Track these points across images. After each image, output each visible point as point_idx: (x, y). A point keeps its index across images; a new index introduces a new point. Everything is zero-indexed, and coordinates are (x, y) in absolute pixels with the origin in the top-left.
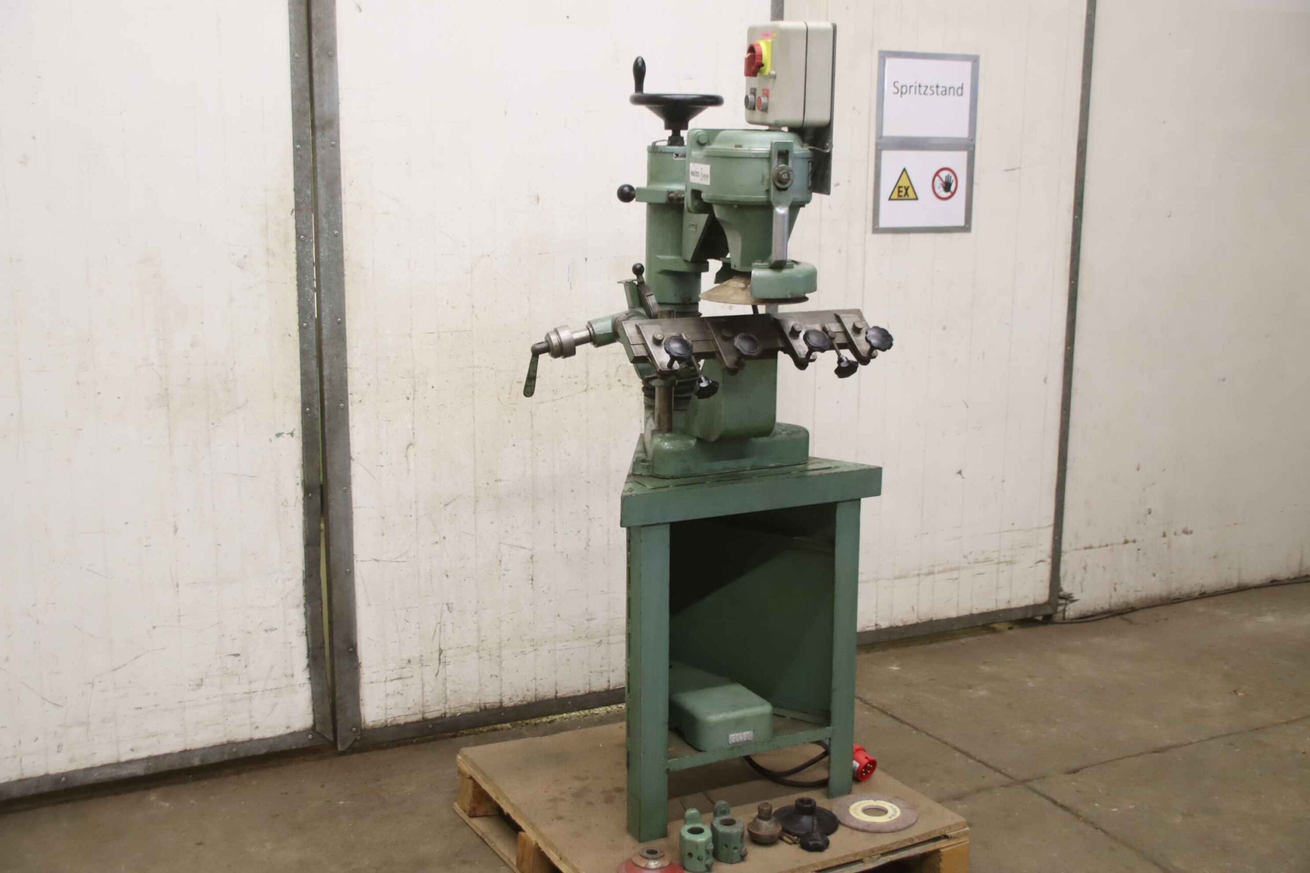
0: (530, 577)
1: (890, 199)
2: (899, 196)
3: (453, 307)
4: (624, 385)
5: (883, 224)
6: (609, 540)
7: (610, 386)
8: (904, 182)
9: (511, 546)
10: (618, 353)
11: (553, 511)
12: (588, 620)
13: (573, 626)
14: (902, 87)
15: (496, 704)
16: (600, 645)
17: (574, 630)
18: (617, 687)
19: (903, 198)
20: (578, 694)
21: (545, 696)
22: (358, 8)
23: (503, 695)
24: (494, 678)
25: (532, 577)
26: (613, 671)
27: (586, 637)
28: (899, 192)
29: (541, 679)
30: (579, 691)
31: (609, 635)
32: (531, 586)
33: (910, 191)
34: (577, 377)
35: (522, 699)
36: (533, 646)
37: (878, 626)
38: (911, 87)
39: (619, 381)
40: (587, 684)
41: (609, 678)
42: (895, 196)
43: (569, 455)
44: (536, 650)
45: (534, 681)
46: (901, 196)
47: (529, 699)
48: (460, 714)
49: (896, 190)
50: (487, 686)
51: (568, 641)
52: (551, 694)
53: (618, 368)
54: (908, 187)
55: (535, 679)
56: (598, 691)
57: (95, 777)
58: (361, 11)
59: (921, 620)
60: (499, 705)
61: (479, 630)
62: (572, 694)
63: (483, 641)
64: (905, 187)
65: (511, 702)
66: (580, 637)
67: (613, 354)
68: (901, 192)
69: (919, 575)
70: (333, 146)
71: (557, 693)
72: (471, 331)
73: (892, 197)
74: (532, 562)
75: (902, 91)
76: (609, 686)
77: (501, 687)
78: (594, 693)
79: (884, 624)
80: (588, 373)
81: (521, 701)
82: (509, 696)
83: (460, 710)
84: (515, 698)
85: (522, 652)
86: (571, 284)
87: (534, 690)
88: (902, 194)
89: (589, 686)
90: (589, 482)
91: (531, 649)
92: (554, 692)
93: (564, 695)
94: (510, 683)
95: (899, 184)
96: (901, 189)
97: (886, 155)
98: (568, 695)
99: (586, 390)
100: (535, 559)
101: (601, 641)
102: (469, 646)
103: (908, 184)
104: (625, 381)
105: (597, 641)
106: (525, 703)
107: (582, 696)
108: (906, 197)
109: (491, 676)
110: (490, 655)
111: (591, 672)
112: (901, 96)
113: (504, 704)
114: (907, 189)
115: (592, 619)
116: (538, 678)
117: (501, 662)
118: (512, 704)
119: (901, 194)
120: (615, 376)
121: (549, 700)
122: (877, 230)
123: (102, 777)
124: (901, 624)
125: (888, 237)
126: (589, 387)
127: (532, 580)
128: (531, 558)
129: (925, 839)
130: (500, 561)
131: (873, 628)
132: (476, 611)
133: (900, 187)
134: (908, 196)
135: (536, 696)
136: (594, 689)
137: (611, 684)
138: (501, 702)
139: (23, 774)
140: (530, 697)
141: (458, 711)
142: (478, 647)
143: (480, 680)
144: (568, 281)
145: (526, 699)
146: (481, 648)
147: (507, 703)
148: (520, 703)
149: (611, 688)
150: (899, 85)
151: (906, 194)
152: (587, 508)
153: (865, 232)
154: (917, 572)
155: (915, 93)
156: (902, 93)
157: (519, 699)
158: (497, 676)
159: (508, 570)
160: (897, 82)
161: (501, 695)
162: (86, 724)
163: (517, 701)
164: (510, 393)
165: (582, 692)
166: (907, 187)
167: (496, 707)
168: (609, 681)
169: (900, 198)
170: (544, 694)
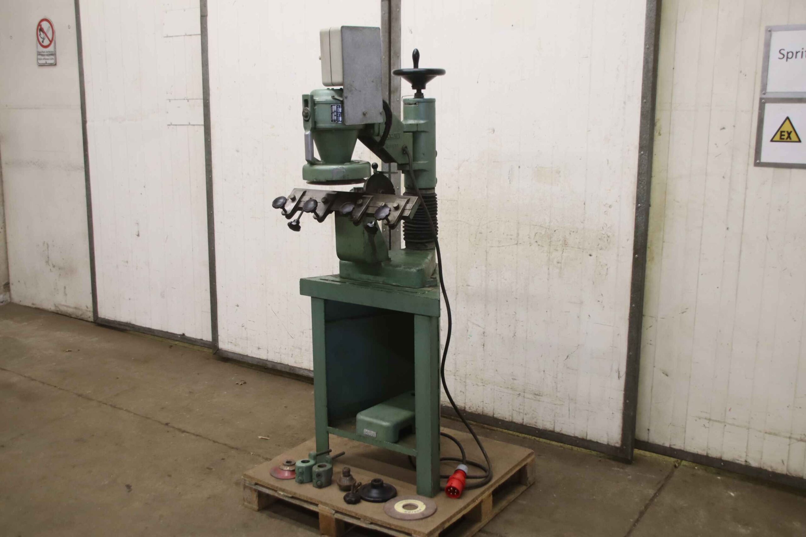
0: (483, 344)
1: (772, 141)
2: (781, 138)
3: (449, 187)
4: (539, 245)
5: (764, 158)
6: (527, 336)
7: (531, 245)
8: (787, 128)
9: (473, 324)
10: (536, 225)
11: (496, 310)
12: (513, 379)
13: (504, 380)
14: (788, 53)
15: (462, 408)
16: (519, 396)
17: (505, 382)
18: (528, 425)
19: (785, 140)
20: (505, 419)
21: (488, 413)
22: (410, 32)
23: (466, 404)
24: (462, 393)
25: (484, 344)
26: (526, 414)
27: (511, 388)
28: (781, 135)
29: (486, 403)
30: (506, 418)
31: (524, 392)
32: (483, 349)
33: (793, 136)
34: (512, 235)
35: (475, 410)
36: (482, 383)
37: (748, 463)
38: (797, 53)
39: (536, 242)
40: (511, 416)
41: (523, 417)
42: (778, 137)
43: (506, 280)
44: (484, 386)
45: (482, 403)
46: (784, 139)
47: (479, 412)
48: (444, 405)
49: (779, 133)
50: (458, 396)
51: (501, 387)
52: (490, 414)
53: (536, 234)
54: (791, 132)
55: (483, 402)
56: (517, 422)
57: (301, 372)
58: (412, 33)
59: (790, 473)
60: (463, 408)
61: (456, 364)
62: (502, 419)
63: (457, 371)
64: (788, 132)
65: (470, 410)
66: (508, 387)
67: (533, 225)
68: (784, 135)
69: (790, 438)
70: (398, 101)
71: (494, 414)
72: (457, 201)
73: (774, 139)
74: (484, 336)
75: (787, 56)
76: (523, 422)
77: (465, 400)
78: (514, 423)
79: (754, 464)
80: (518, 234)
81: (475, 411)
82: (469, 406)
83: (444, 404)
84: (472, 408)
85: (477, 384)
86: (510, 180)
87: (482, 408)
88: (785, 137)
89: (512, 417)
90: (517, 299)
91: (481, 384)
92: (492, 414)
93: (497, 417)
94: (470, 399)
95: (782, 129)
96: (783, 133)
97: (769, 107)
98: (500, 418)
99: (517, 244)
100: (485, 334)
101: (520, 394)
102: (451, 371)
103: (790, 129)
104: (540, 243)
105: (518, 393)
106: (477, 413)
107: (507, 422)
108: (788, 140)
109: (461, 391)
110: (460, 380)
111: (513, 410)
112: (787, 60)
113: (466, 409)
114: (789, 134)
115: (515, 379)
116: (485, 402)
117: (466, 386)
118: (470, 411)
119: (783, 137)
120: (534, 239)
121: (489, 417)
122: (758, 163)
123: (304, 373)
124: (770, 470)
125: (770, 170)
126: (519, 243)
127: (484, 345)
128: (483, 333)
129: (398, 529)
130: (468, 330)
131: (743, 463)
132: (455, 353)
133: (782, 132)
134: (790, 139)
135: (482, 412)
136: (514, 420)
137: (524, 421)
138: (465, 408)
139: (281, 361)
140: (480, 411)
141: (443, 404)
142: (455, 373)
143: (455, 391)
144: (509, 179)
145: (477, 411)
146: (456, 374)
147: (467, 409)
148: (474, 412)
149: (524, 424)
150: (785, 53)
151: (789, 137)
152: (515, 313)
153: (748, 164)
154: (788, 435)
155: (802, 57)
156: (787, 58)
157: (474, 410)
158: (463, 393)
159: (471, 336)
160: (784, 50)
161: (465, 403)
162: (301, 349)
163: (473, 410)
164: (475, 238)
165: (507, 420)
166: (789, 132)
167: (462, 409)
168: (523, 419)
169: (782, 140)
170: (487, 412)
